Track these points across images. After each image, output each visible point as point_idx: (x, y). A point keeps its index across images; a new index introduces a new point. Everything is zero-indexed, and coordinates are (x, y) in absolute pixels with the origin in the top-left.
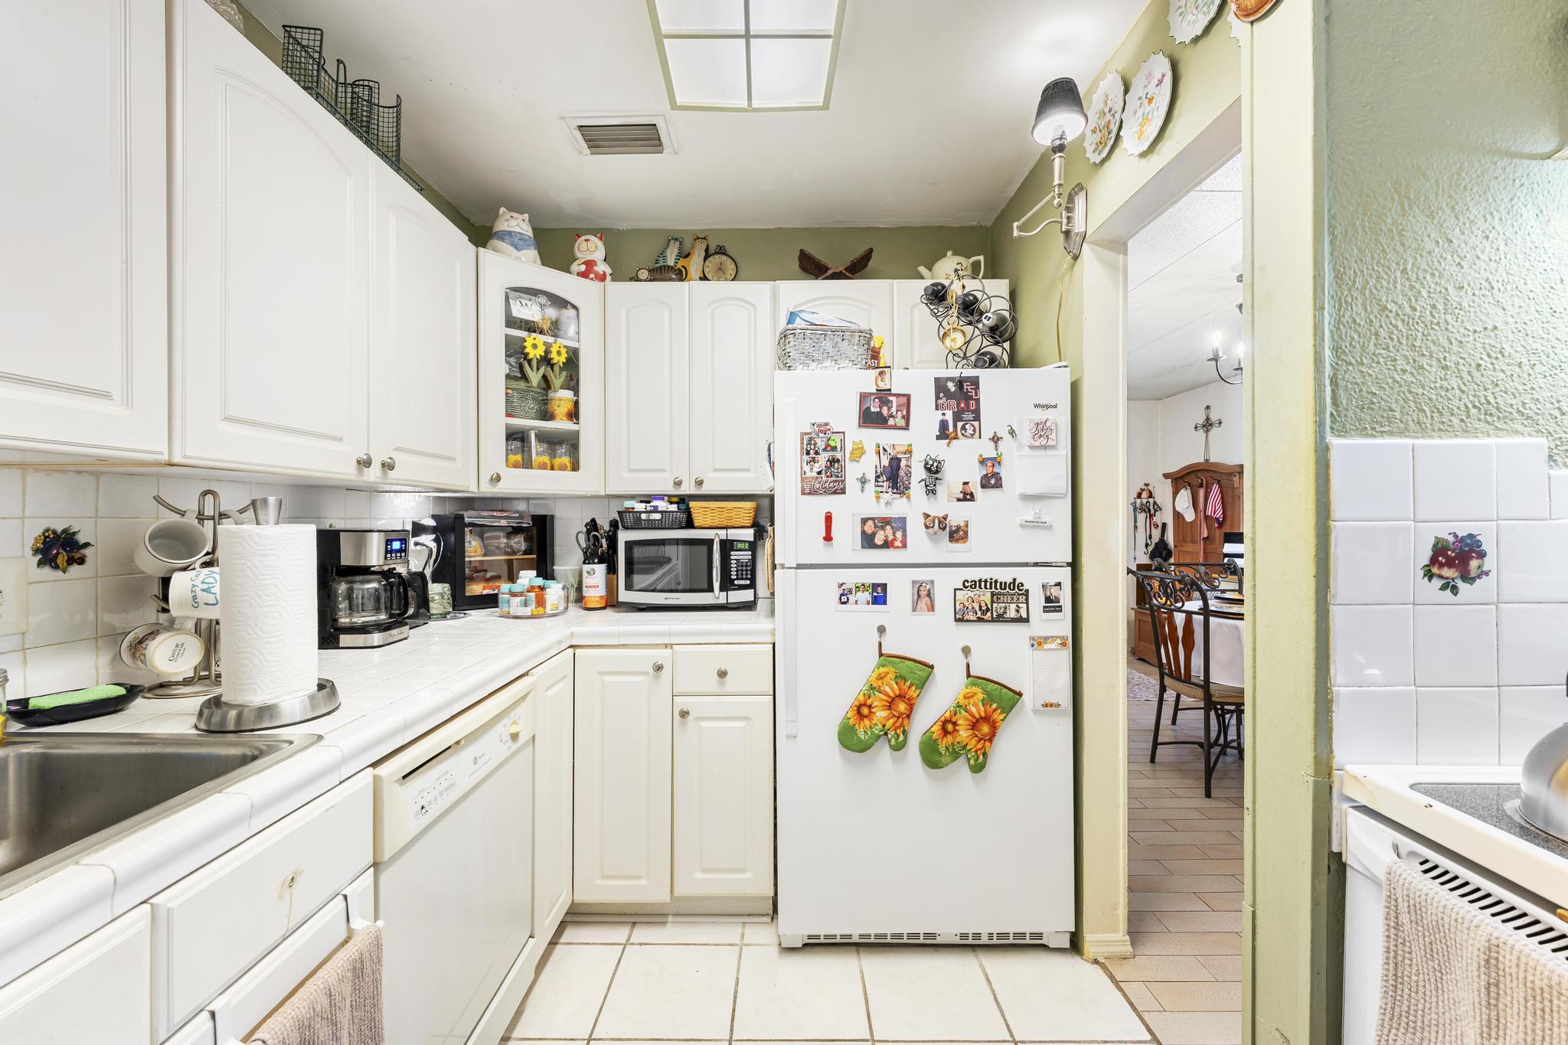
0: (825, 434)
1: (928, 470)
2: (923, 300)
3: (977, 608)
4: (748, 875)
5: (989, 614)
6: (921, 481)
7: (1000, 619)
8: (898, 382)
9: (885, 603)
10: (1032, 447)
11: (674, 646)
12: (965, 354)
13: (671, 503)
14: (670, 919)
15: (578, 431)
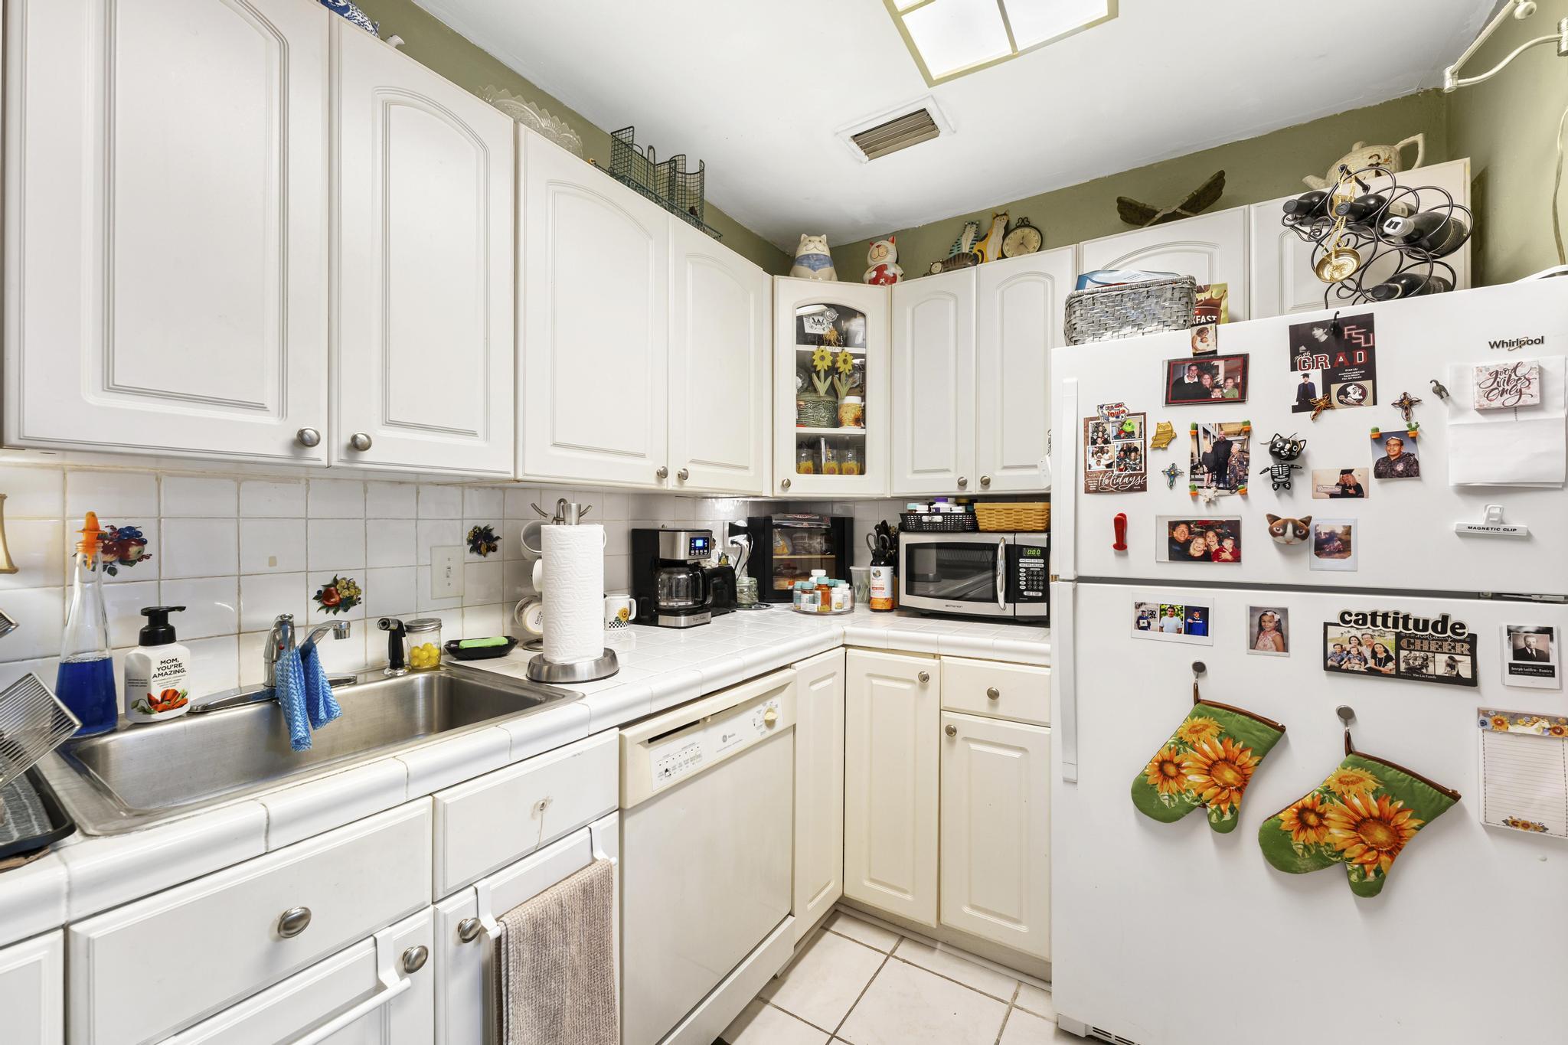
0: (1118, 417)
1: (1275, 453)
2: (1286, 222)
3: (1367, 653)
4: (1023, 929)
5: (1391, 665)
6: (1264, 471)
7: (1415, 674)
8: (1227, 339)
9: (1205, 633)
10: (1483, 411)
11: (942, 657)
12: (1359, 285)
13: (959, 504)
14: (939, 946)
15: (865, 435)
